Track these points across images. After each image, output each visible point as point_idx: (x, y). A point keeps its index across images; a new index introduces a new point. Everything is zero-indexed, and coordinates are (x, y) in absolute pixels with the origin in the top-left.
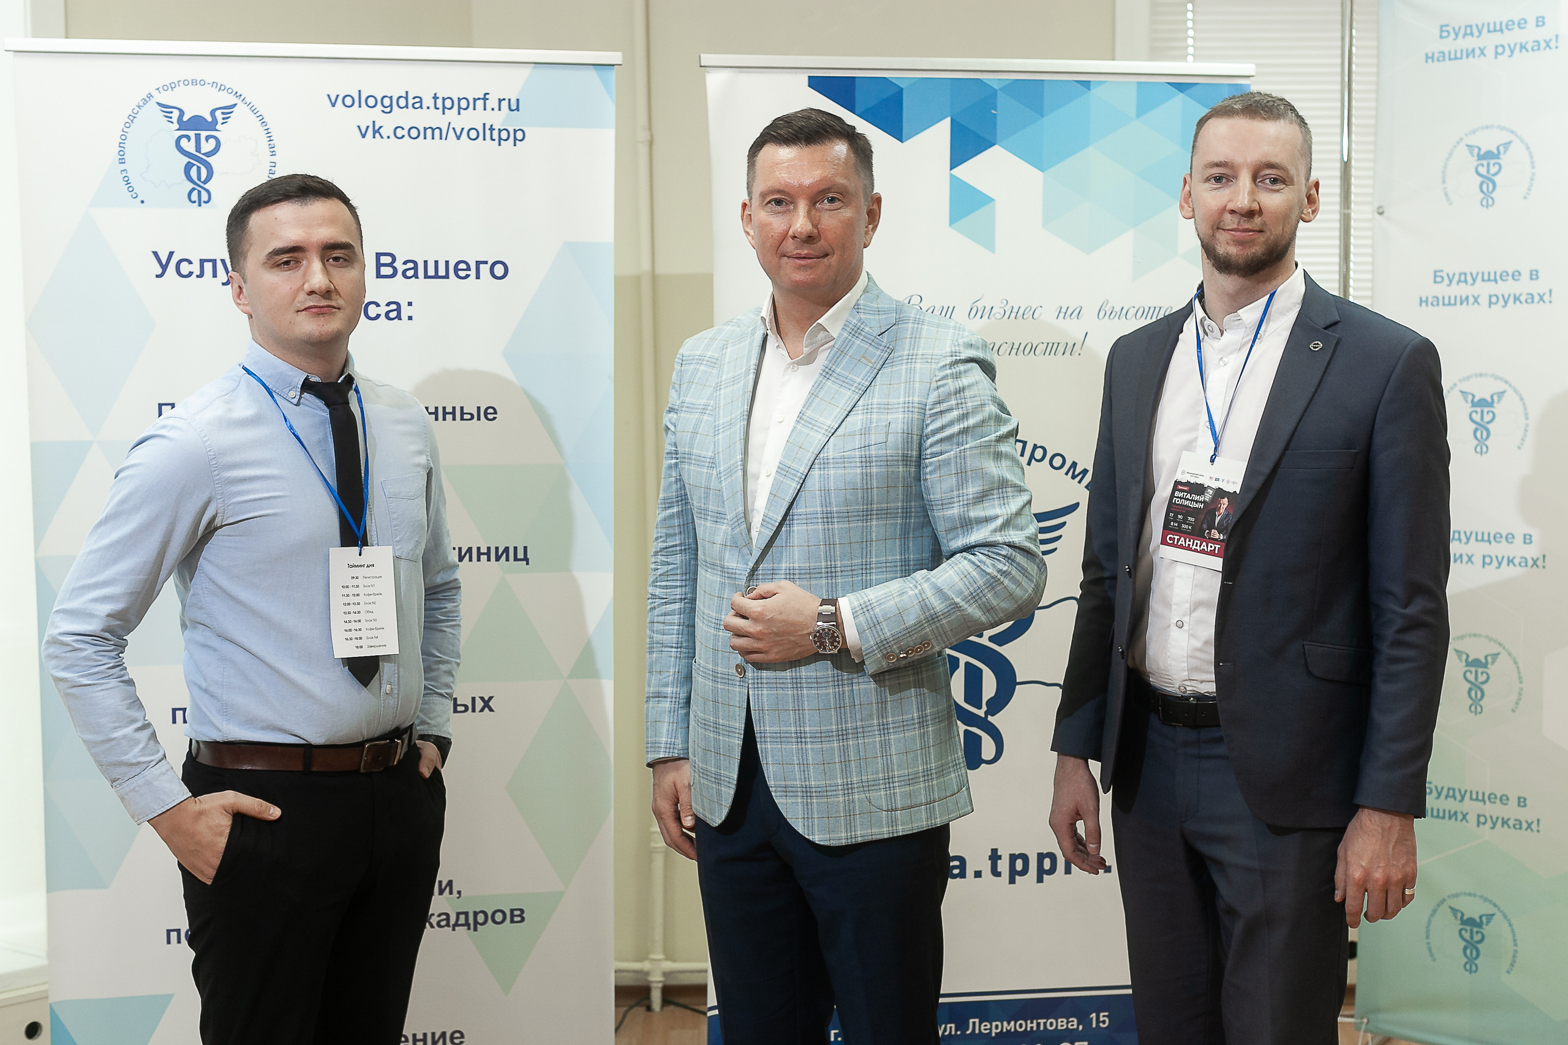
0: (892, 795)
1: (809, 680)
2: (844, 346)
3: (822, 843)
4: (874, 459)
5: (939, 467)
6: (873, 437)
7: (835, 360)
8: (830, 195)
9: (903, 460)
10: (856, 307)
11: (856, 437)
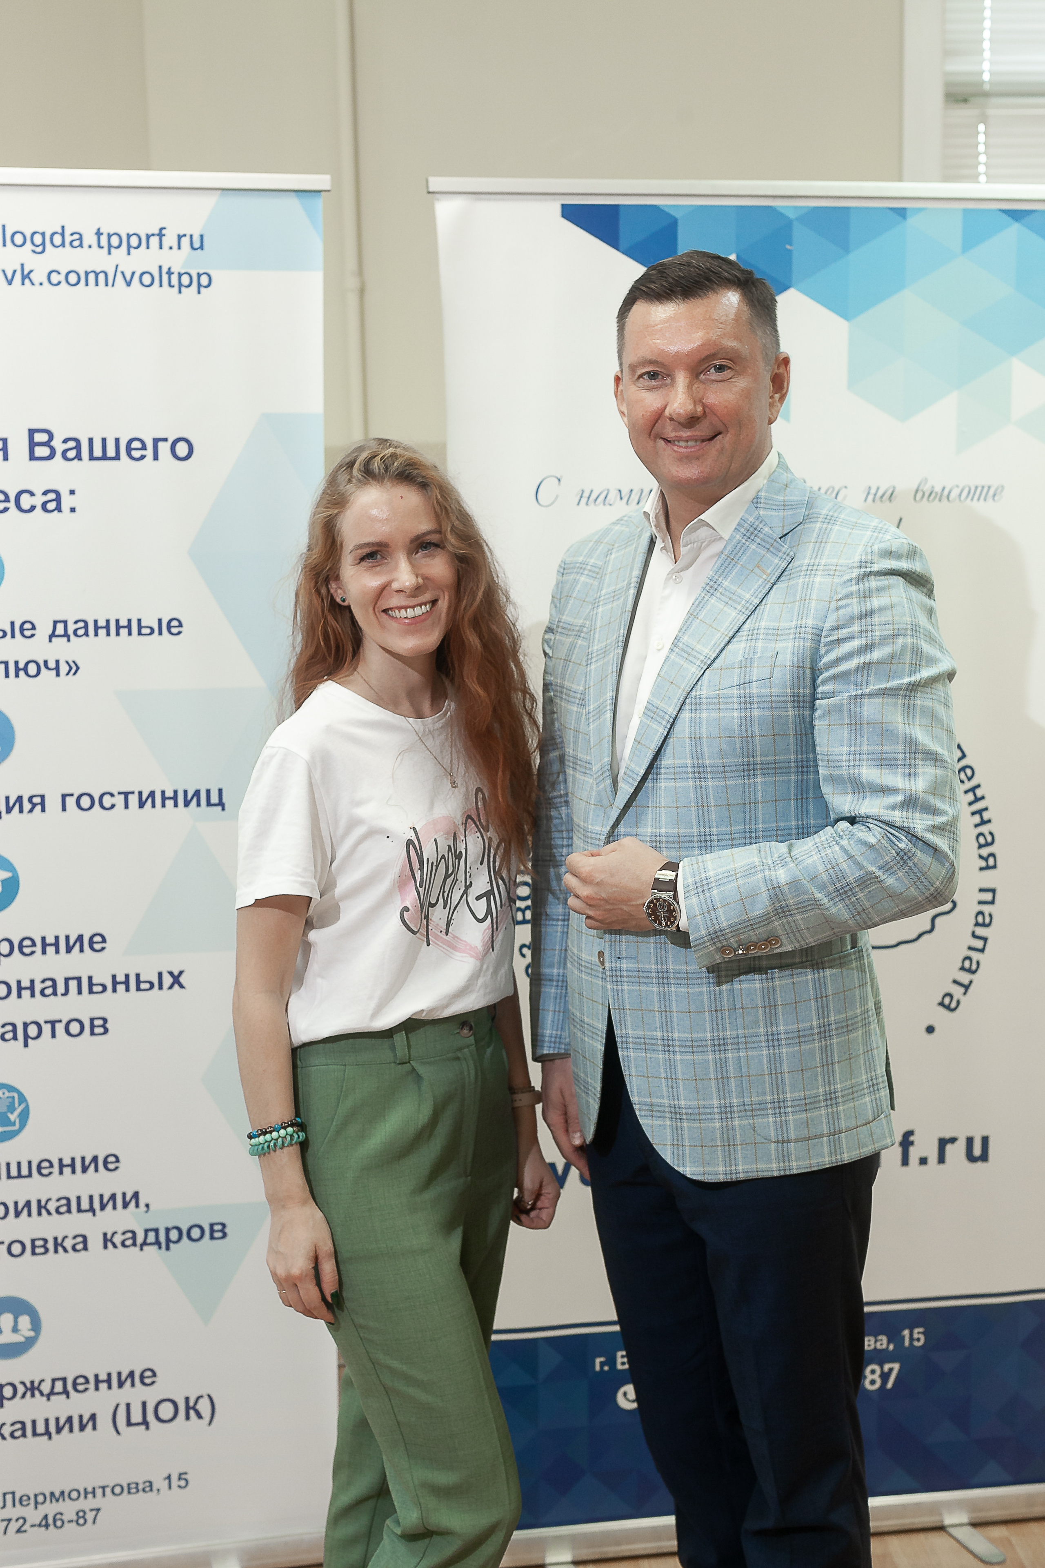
0: (784, 1123)
5: (829, 712)
6: (755, 670)
7: (722, 570)
8: (717, 362)
9: (793, 702)
10: (755, 500)
11: (737, 671)
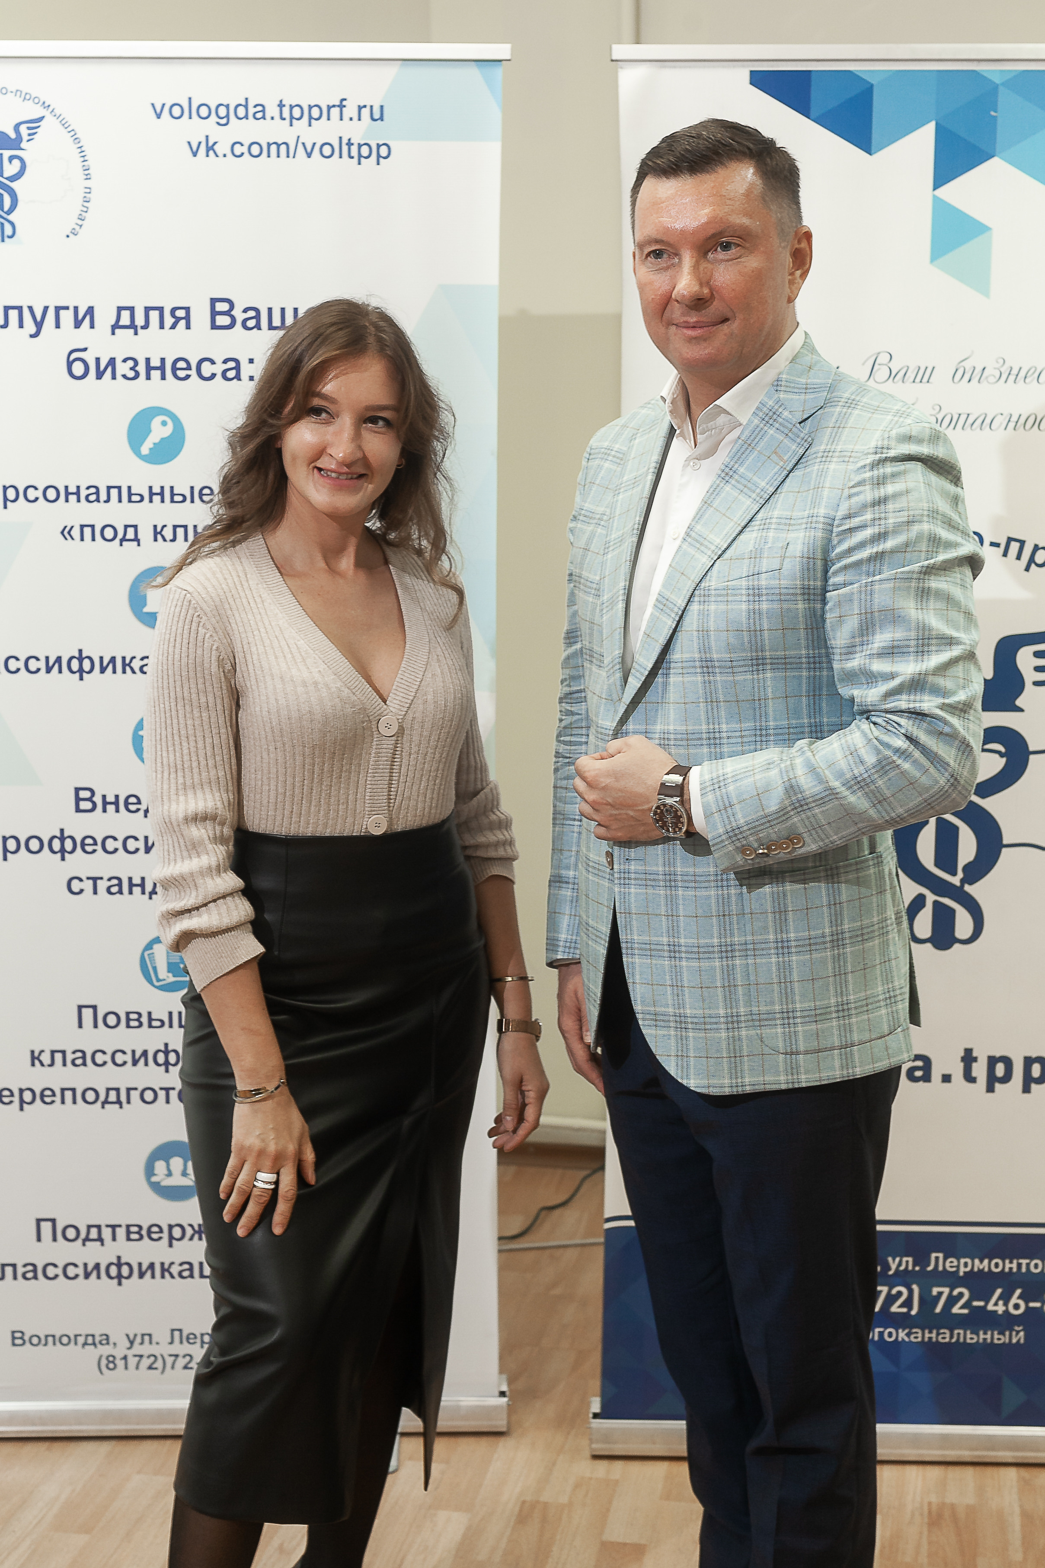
0: (793, 1034)
1: (686, 878)
2: (752, 438)
3: (698, 1090)
4: (764, 592)
5: (839, 603)
6: (765, 561)
7: (739, 456)
8: (725, 240)
9: (804, 594)
10: (776, 383)
11: (747, 561)
